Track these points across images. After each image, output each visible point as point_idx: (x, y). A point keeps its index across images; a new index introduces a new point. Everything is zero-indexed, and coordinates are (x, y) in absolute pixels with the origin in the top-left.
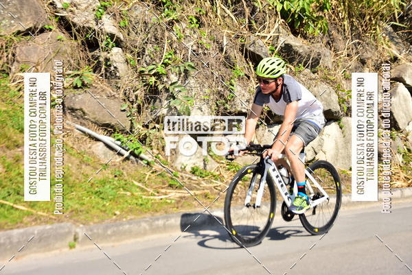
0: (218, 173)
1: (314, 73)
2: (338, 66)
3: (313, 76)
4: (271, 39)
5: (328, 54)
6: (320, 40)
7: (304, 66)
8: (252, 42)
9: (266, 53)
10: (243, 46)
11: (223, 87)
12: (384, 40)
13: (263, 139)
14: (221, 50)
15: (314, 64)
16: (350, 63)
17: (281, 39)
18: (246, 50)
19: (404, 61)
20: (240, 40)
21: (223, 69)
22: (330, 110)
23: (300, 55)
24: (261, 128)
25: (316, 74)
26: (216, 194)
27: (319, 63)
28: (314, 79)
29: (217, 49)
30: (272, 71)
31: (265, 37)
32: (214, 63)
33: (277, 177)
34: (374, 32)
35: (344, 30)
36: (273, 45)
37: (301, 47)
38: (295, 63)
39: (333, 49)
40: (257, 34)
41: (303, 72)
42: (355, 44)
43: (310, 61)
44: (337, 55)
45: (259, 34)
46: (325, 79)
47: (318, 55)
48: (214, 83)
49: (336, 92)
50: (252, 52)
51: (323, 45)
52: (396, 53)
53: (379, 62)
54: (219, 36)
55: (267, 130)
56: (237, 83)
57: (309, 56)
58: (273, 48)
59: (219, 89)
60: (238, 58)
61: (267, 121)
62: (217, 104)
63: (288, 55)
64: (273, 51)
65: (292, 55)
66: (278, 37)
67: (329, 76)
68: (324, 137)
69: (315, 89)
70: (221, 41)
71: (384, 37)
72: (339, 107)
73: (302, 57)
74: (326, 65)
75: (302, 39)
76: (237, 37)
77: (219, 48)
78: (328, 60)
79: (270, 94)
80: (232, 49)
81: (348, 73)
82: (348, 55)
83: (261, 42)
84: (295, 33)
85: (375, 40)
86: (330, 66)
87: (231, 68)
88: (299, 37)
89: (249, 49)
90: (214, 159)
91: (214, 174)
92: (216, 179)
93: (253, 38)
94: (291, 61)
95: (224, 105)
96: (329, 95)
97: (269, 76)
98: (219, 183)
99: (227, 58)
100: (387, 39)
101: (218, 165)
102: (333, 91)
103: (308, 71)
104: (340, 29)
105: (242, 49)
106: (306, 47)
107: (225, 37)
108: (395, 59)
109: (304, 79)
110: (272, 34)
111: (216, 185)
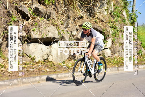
0: (3, 64)
1: (48, 21)
2: (58, 19)
3: (48, 22)
4: (29, 5)
5: (54, 13)
6: (51, 7)
7: (44, 18)
8: (20, 5)
9: (27, 11)
10: (16, 7)
11: (6, 25)
12: (77, 9)
13: (25, 49)
14: (6, 8)
15: (48, 17)
16: (63, 18)
17: (34, 5)
18: (18, 9)
19: (85, 18)
20: (15, 4)
21: (7, 17)
22: (55, 37)
23: (42, 13)
24: (24, 44)
25: (49, 22)
26: (1, 74)
27: (50, 17)
28: (48, 24)
29: (4, 8)
30: (88, 26)
31: (26, 4)
32: (2, 14)
33: (88, 62)
34: (73, 5)
35: (61, 4)
36: (30, 8)
37: (43, 9)
38: (40, 16)
39: (56, 11)
40: (23, 2)
41: (44, 20)
42: (65, 10)
43: (47, 16)
44: (58, 14)
45: (24, 2)
46: (53, 24)
47: (50, 13)
48: (2, 23)
49: (57, 30)
50: (20, 10)
51: (52, 9)
52: (82, 14)
53: (75, 18)
54: (5, 2)
55: (27, 45)
56: (14, 23)
57: (46, 14)
58: (30, 9)
59: (5, 26)
60: (14, 12)
61: (27, 41)
62: (4, 33)
63: (37, 13)
64: (30, 10)
65: (39, 13)
66: (32, 4)
67: (54, 23)
68: (52, 49)
69: (49, 28)
70: (6, 4)
71: (77, 7)
72: (58, 36)
73: (43, 14)
74: (53, 18)
75: (43, 6)
76: (14, 3)
77: (5, 7)
78: (54, 15)
79: (86, 34)
80: (11, 8)
81: (62, 22)
82: (63, 14)
83: (24, 6)
84: (40, 3)
85: (74, 9)
86: (55, 18)
87: (11, 17)
88: (42, 5)
89: (19, 8)
90: (2, 58)
91: (1, 65)
92: (2, 67)
93: (21, 4)
94: (38, 15)
95: (7, 33)
96: (54, 31)
97: (87, 28)
98: (4, 69)
99: (9, 12)
100: (78, 8)
101: (4, 61)
102: (56, 29)
103: (45, 20)
104: (59, 3)
105: (16, 8)
106: (45, 10)
107: (8, 3)
108: (81, 17)
109: (44, 24)
110: (30, 3)
111: (2, 70)
